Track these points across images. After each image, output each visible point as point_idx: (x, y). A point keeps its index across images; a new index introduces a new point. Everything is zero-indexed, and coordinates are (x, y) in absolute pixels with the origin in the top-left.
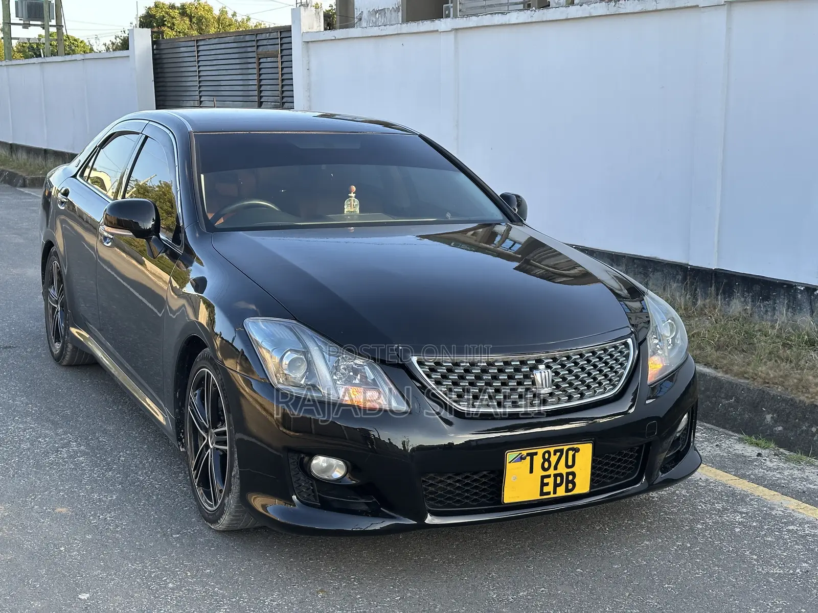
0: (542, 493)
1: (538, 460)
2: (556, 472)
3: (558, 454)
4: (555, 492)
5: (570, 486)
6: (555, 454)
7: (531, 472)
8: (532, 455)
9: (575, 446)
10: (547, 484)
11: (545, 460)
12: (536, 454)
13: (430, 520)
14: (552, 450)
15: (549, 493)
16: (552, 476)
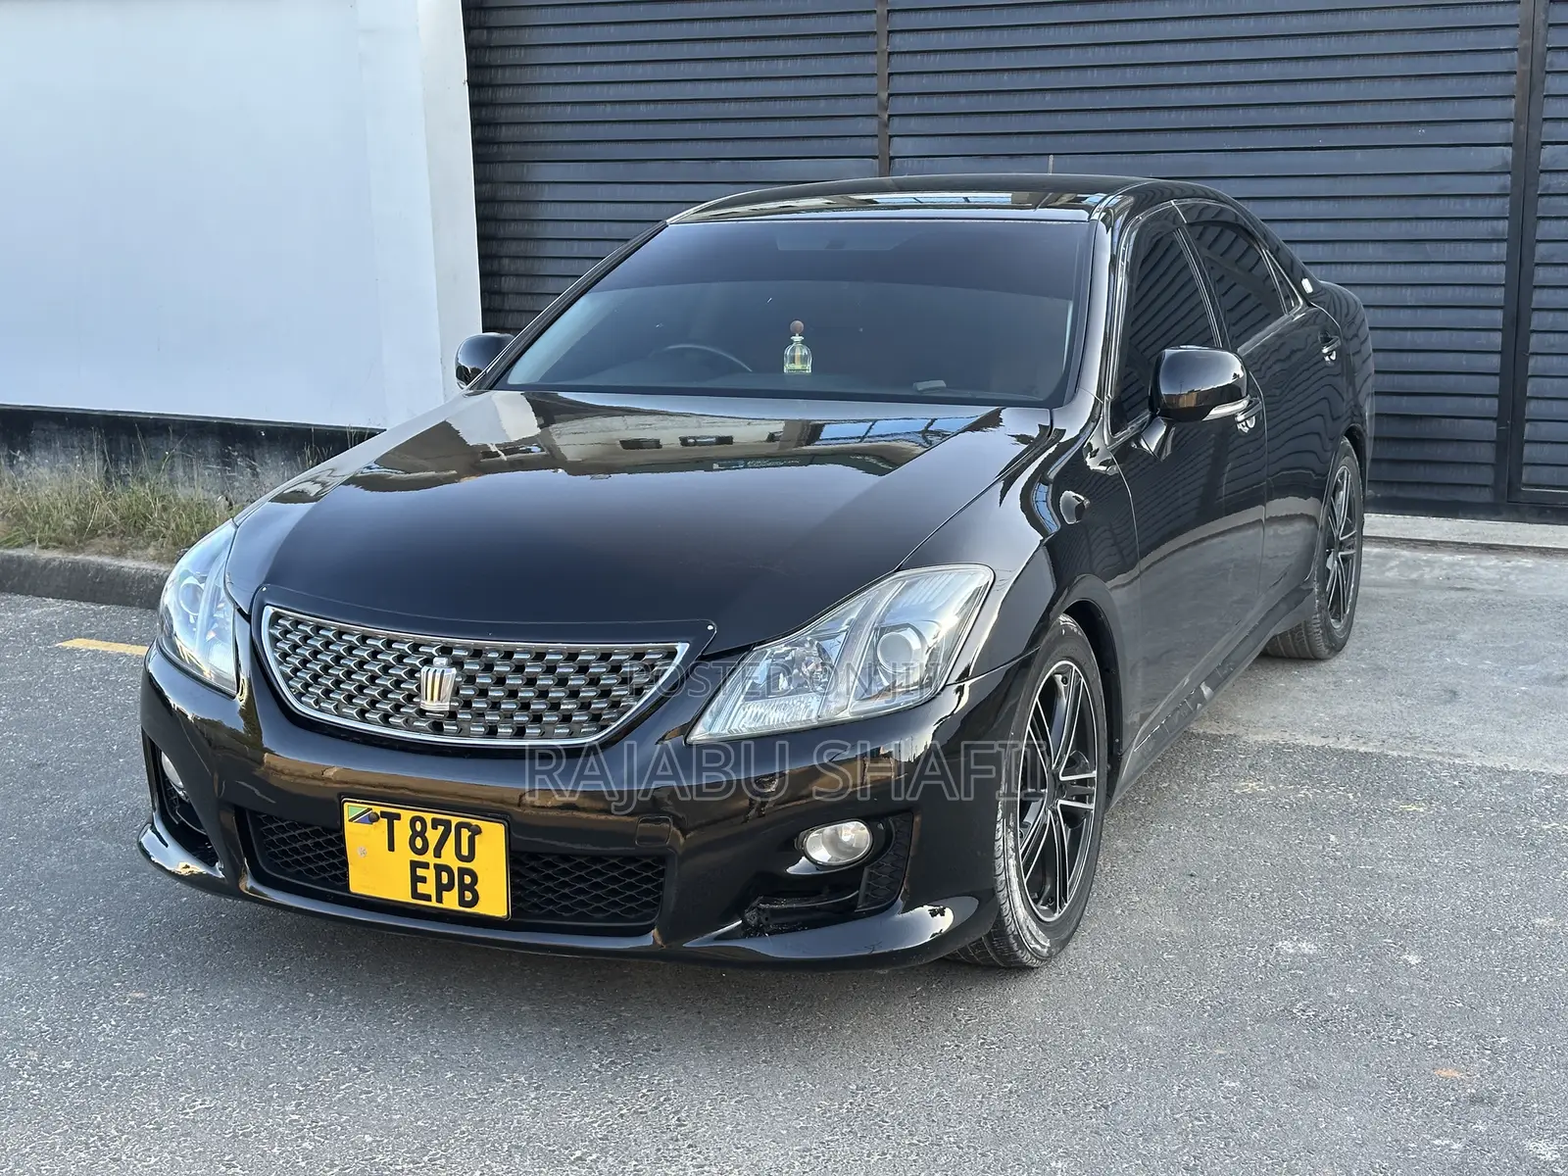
0: (415, 894)
1: (403, 830)
2: (438, 861)
3: (441, 828)
4: (440, 899)
5: (468, 896)
6: (434, 827)
7: (391, 848)
8: (392, 818)
9: (474, 822)
10: (424, 880)
11: (415, 834)
12: (398, 817)
13: (248, 883)
14: (428, 817)
15: (428, 898)
16: (432, 866)
